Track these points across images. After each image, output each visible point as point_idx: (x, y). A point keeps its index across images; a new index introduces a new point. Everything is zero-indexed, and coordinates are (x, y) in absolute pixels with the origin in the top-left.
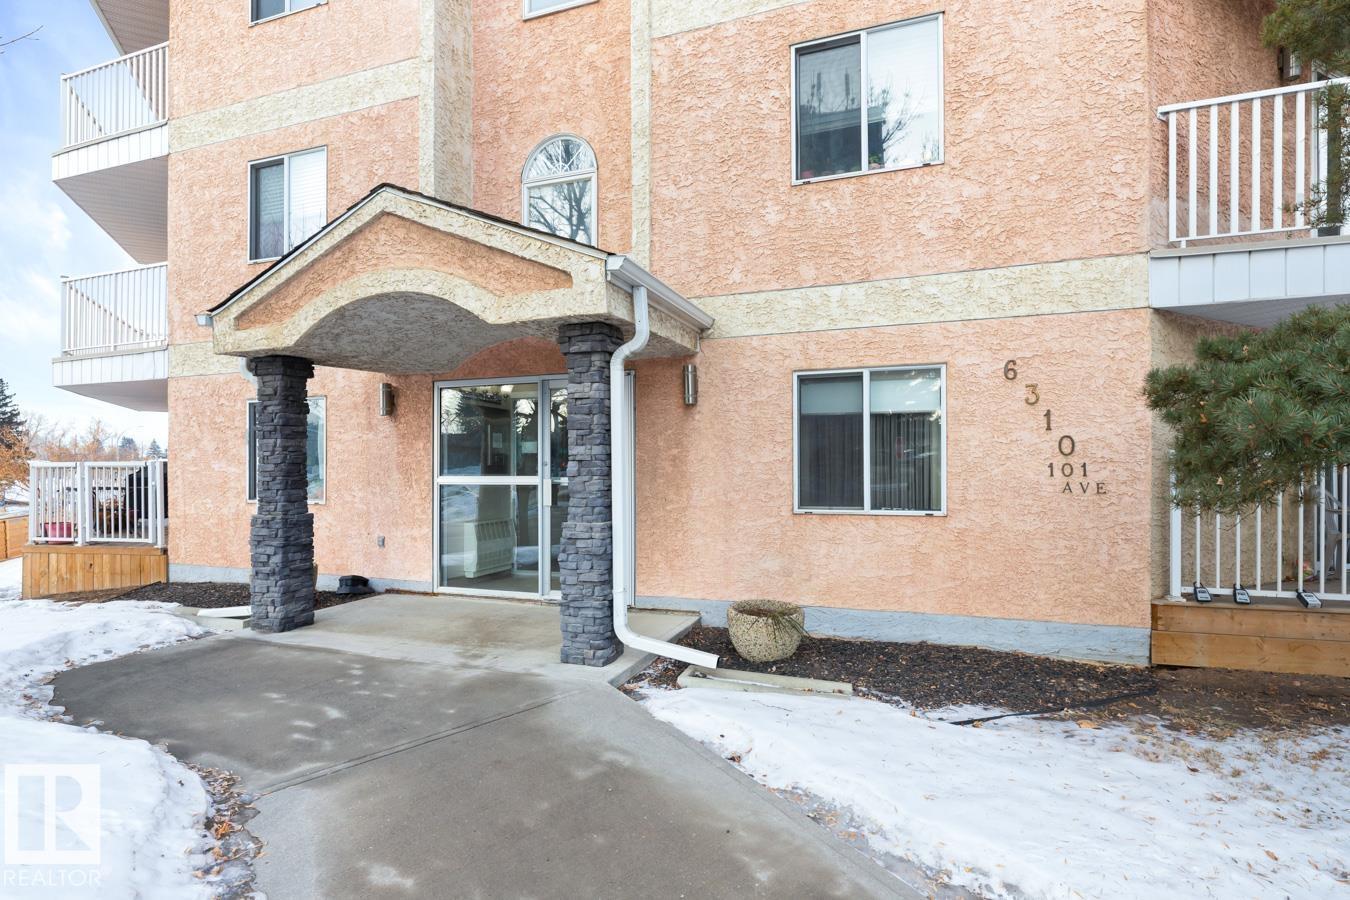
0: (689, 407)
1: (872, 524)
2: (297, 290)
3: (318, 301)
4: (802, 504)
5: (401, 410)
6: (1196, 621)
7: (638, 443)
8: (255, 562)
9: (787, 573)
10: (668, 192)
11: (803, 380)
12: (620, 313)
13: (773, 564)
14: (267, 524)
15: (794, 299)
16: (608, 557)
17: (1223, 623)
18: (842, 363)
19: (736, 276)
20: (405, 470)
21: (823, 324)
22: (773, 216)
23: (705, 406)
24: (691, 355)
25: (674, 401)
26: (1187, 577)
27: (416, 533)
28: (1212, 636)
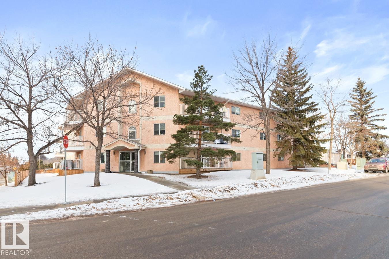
0: (145, 154)
1: (160, 164)
2: (111, 145)
3: (114, 146)
4: (155, 162)
5: (115, 154)
6: (181, 170)
7: (140, 157)
8: (106, 168)
9: (153, 168)
10: (143, 135)
11: (154, 152)
12: (139, 148)
13: (152, 168)
14: (107, 164)
15: (154, 145)
16: (138, 166)
17: (183, 170)
18: (157, 151)
19: (149, 143)
20: (116, 160)
21: (156, 147)
22: (152, 138)
23: (146, 154)
24: (145, 150)
25: (143, 153)
26: (181, 167)
27: (117, 166)
28: (182, 171)
